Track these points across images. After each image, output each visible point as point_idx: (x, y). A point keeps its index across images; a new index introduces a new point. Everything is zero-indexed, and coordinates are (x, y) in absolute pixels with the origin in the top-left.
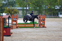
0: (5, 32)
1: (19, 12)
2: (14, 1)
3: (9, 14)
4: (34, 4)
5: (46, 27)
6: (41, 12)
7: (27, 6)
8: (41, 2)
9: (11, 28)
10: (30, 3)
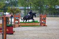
0: (7, 30)
1: (21, 12)
2: (17, 1)
3: (12, 13)
4: (35, 3)
5: (46, 26)
6: (42, 12)
7: (29, 5)
8: (42, 2)
9: (14, 27)
10: (32, 3)
